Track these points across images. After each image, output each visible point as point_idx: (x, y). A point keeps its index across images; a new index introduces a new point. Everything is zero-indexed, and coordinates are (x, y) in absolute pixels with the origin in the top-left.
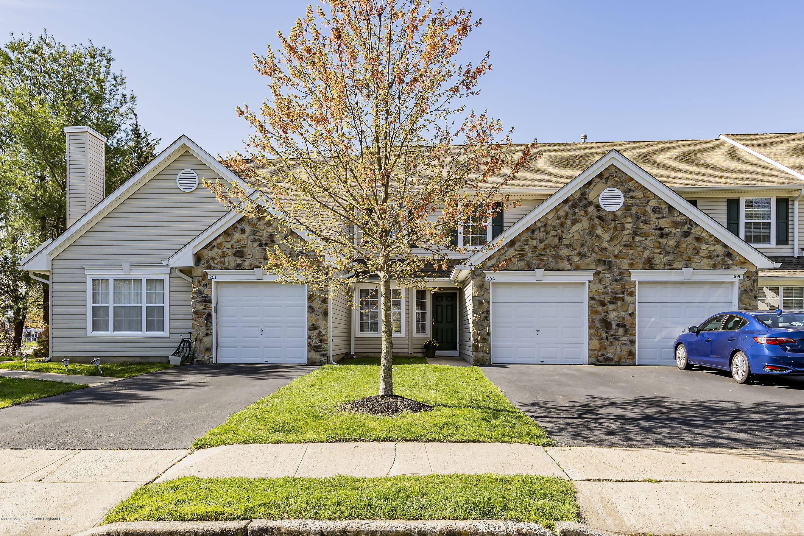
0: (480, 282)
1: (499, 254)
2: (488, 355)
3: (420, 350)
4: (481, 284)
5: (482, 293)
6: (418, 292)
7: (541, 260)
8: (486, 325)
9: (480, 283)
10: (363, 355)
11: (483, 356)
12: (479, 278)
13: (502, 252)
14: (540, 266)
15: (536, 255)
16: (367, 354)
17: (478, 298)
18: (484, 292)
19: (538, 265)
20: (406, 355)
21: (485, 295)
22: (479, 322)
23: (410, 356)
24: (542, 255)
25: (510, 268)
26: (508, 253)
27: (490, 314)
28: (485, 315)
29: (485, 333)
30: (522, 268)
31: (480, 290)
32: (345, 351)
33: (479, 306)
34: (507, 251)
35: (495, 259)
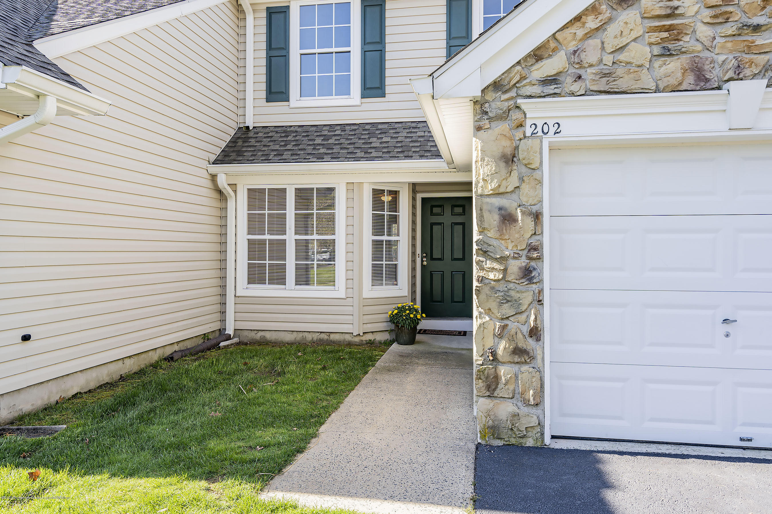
0: (506, 143)
1: (580, 33)
2: (533, 410)
3: (383, 326)
4: (509, 151)
5: (513, 181)
6: (377, 193)
7: (750, 48)
8: (527, 298)
9: (506, 146)
10: (252, 335)
11: (516, 416)
12: (503, 127)
13: (591, 23)
14: (748, 72)
15: (730, 29)
16: (260, 334)
17: (497, 201)
18: (521, 179)
19: (739, 68)
20: (348, 337)
21: (525, 188)
22: (502, 286)
23: (357, 339)
24: (757, 28)
25: (623, 84)
26: (612, 29)
27: (540, 258)
28: (523, 262)
29: (525, 329)
30: (673, 81)
31: (504, 172)
32: (216, 326)
33: (500, 230)
34: (610, 20)
35: (562, 53)
